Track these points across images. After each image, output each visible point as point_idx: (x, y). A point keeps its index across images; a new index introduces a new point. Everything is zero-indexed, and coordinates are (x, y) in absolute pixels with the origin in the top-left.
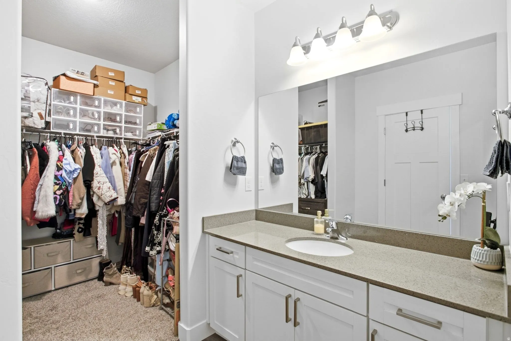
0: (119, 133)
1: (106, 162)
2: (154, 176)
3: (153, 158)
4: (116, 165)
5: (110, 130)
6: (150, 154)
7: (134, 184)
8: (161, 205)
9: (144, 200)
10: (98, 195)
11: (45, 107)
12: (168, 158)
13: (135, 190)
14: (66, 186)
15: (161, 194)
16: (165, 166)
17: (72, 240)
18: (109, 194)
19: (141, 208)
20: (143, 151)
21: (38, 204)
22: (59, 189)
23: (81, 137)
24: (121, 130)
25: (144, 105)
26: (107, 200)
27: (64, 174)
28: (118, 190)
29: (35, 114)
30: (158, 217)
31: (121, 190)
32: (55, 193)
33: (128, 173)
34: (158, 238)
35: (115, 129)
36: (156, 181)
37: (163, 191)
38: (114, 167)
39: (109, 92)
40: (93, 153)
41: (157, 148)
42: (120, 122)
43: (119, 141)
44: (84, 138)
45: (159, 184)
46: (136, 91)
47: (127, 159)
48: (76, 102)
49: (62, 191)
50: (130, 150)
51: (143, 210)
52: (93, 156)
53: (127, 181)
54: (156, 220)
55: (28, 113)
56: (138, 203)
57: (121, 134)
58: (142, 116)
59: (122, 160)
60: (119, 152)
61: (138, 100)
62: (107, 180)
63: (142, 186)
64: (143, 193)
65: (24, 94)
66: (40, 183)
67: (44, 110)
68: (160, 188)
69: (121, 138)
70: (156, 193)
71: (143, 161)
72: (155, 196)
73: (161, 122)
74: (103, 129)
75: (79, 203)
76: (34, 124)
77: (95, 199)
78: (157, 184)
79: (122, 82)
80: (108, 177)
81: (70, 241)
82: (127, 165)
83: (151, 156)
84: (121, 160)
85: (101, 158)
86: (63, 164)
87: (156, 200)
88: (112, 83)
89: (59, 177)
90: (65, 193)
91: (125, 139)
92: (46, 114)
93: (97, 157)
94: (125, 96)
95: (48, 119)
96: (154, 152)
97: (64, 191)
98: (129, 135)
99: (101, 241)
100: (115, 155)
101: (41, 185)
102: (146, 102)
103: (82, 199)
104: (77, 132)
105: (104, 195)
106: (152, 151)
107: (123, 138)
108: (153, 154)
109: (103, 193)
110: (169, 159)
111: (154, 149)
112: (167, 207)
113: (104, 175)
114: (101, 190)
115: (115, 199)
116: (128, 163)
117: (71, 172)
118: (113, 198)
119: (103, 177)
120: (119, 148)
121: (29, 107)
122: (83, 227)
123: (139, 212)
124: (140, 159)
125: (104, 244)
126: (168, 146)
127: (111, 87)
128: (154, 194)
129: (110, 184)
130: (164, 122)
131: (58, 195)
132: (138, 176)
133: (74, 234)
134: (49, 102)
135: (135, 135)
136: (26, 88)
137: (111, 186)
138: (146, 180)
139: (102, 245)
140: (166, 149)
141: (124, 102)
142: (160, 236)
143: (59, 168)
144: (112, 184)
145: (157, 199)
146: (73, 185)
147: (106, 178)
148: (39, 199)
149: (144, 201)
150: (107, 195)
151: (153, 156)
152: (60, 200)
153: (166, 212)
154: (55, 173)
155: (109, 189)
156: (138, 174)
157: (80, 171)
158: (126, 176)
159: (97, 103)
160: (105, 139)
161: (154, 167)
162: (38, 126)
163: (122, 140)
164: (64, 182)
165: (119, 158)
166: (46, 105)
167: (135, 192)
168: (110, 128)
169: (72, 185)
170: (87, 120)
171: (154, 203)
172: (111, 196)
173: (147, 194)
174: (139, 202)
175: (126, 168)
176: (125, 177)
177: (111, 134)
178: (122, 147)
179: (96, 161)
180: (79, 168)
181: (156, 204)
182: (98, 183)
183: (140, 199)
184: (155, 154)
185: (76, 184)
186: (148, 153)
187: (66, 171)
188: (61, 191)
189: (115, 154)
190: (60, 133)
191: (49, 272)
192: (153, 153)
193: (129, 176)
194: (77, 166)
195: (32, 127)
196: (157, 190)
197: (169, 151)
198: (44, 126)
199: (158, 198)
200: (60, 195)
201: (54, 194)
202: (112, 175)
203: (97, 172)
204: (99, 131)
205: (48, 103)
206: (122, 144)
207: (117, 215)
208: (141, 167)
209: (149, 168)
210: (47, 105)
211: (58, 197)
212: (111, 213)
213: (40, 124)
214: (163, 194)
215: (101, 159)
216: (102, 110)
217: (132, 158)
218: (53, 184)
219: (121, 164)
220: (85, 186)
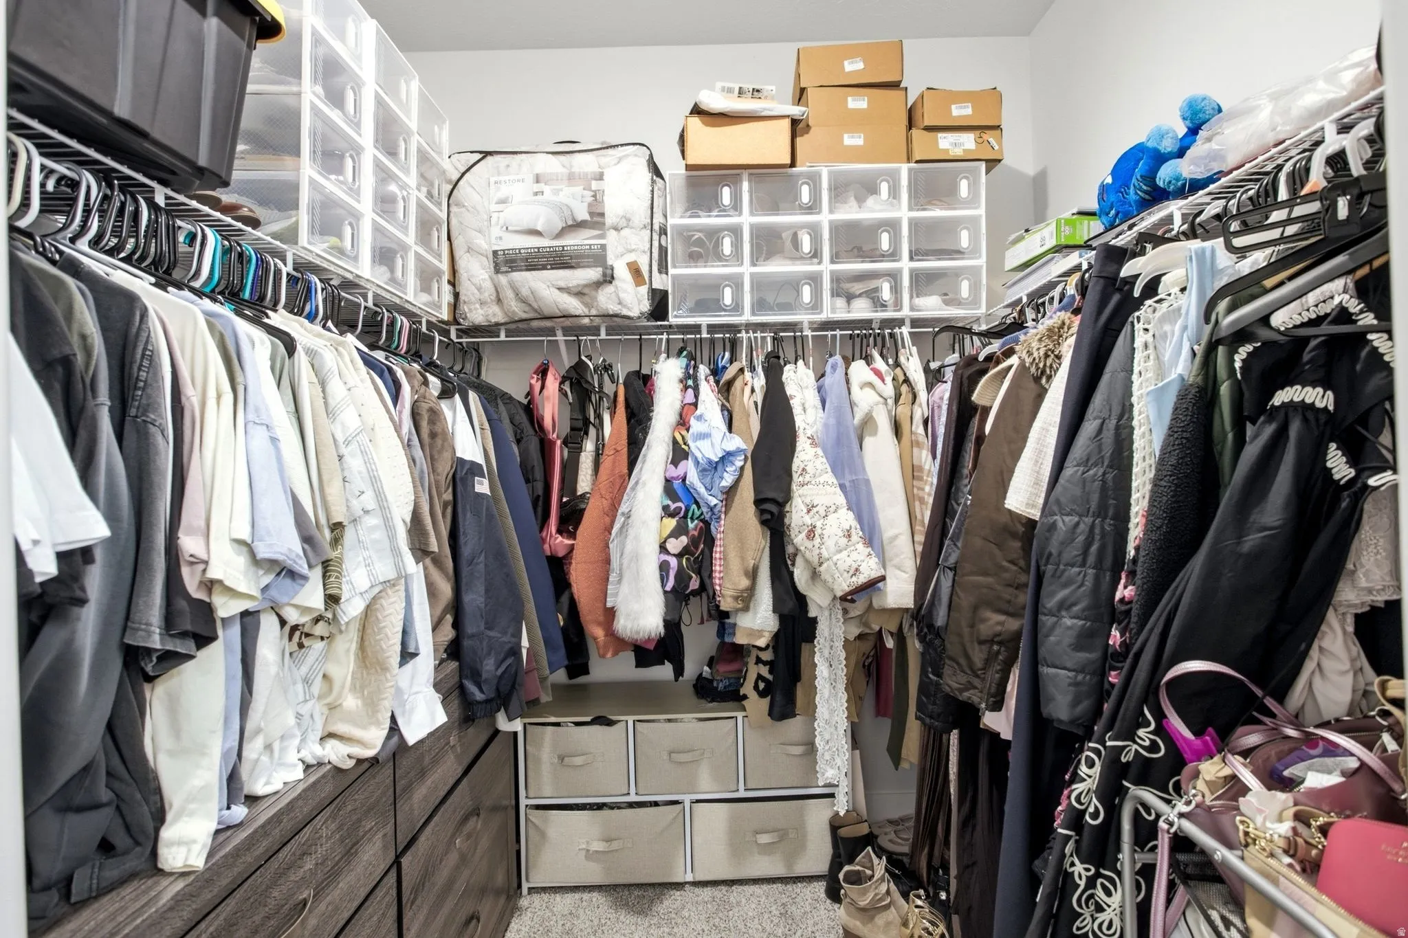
0: (891, 301)
1: (840, 422)
2: (1058, 487)
3: (1044, 381)
4: (874, 432)
5: (860, 295)
6: (1028, 361)
7: (947, 520)
8: (1112, 685)
9: (1002, 618)
10: (807, 561)
11: (647, 238)
12: (1151, 363)
13: (952, 560)
14: (701, 521)
15: (1111, 613)
16: (1135, 423)
17: (740, 715)
18: (849, 561)
19: (988, 662)
20: (989, 358)
21: (620, 581)
22: (675, 534)
23: (759, 335)
24: (896, 289)
25: (987, 161)
26: (843, 585)
27: (693, 478)
28: (885, 542)
29: (622, 272)
30: (1098, 768)
31: (897, 542)
32: (663, 548)
33: (927, 467)
34: (1100, 909)
35: (876, 290)
36: (1071, 520)
37: (1124, 591)
38: (868, 441)
39: (849, 140)
40: (790, 390)
41: (1063, 323)
42: (894, 255)
43: (892, 335)
44: (769, 336)
45: (1097, 537)
46: (953, 107)
47: (920, 406)
48: (736, 206)
49: (684, 540)
50: (934, 365)
51: (997, 676)
52: (791, 402)
53: (922, 501)
54: (1079, 787)
55: (600, 270)
56: (966, 630)
57: (898, 305)
58: (982, 211)
59: (903, 410)
60: (889, 379)
61: (962, 144)
62: (841, 499)
63: (985, 539)
64: (990, 580)
65: (590, 205)
66: (623, 508)
67: (644, 252)
68: (1098, 566)
69: (900, 322)
70: (1074, 604)
71: (991, 408)
72: (1068, 622)
73: (1075, 211)
74: (832, 296)
75: (742, 591)
76: (620, 303)
77: (800, 575)
78: (1081, 538)
79: (895, 85)
80: (847, 484)
81: (734, 719)
82: (921, 430)
83: (1033, 370)
84: (900, 409)
85: (820, 406)
86: (688, 437)
87: (1078, 646)
88: (858, 102)
89: (677, 484)
90: (697, 548)
91: (915, 323)
92: (651, 266)
93: (803, 404)
94: (909, 141)
95: (659, 282)
96: (1051, 347)
97: (694, 542)
98: (931, 306)
99: (827, 748)
100: (872, 392)
101: (628, 516)
102: (996, 148)
103: (753, 575)
104: (747, 317)
105: (830, 563)
106: (1035, 345)
107: (908, 322)
108: (1047, 356)
109: (825, 554)
110: (1161, 372)
111: (1050, 330)
112: (1160, 716)
113: (830, 477)
114: (817, 541)
115: (873, 585)
116: (926, 422)
117: (713, 468)
118: (861, 579)
119: (825, 483)
120: (891, 361)
121: (603, 247)
122: (770, 677)
123: (976, 682)
124: (974, 397)
125: (839, 762)
126: (1152, 288)
127: (855, 121)
128: (1064, 605)
129: (851, 515)
130: (1093, 205)
131: (674, 555)
132: (967, 480)
133: (745, 697)
134: (658, 219)
135: (957, 302)
136: (595, 185)
137: (855, 524)
138: (1010, 511)
139: (832, 767)
140: (1138, 304)
141: (904, 168)
142: (1115, 900)
143: (679, 453)
144: (859, 519)
145: (1084, 640)
146: (723, 516)
147: (838, 489)
148: (621, 565)
149: (999, 623)
150: (842, 566)
151: (1043, 372)
152: (681, 577)
153: (1153, 747)
154: (666, 471)
155: (845, 540)
156: (966, 472)
157: (746, 459)
158: (921, 479)
159: (805, 194)
160: (838, 333)
161: (1054, 431)
162: (629, 309)
163: (903, 328)
164: (694, 506)
165: (891, 402)
166: (649, 232)
167: (954, 569)
168: (857, 288)
169: (719, 518)
170: (777, 267)
171: (1064, 668)
172: (857, 570)
173: (1020, 587)
174: (972, 626)
175: (918, 444)
176: (915, 483)
177: (861, 310)
178: (902, 359)
179: (803, 417)
180: (739, 451)
181: (1080, 677)
182: (809, 511)
183: (975, 608)
184: (1059, 357)
185: (731, 513)
186: (1014, 360)
187: (697, 463)
188: (681, 541)
189: (871, 385)
190: (696, 328)
191: (675, 818)
192: (1042, 352)
193: (930, 479)
194: (735, 442)
195: (616, 316)
196: (1082, 585)
197: (1163, 320)
198: (646, 306)
199: (1090, 637)
200: (679, 556)
201: (660, 553)
202: (861, 477)
203: (802, 466)
204: (816, 305)
205: (656, 227)
206: (904, 347)
207: (890, 643)
208: (980, 439)
209: (1025, 439)
210: (654, 234)
211: (674, 562)
212: (868, 631)
213: (635, 302)
214: (1128, 612)
215: (822, 411)
216: (825, 218)
217: (942, 398)
218: (659, 511)
219: (897, 429)
220: (764, 523)
